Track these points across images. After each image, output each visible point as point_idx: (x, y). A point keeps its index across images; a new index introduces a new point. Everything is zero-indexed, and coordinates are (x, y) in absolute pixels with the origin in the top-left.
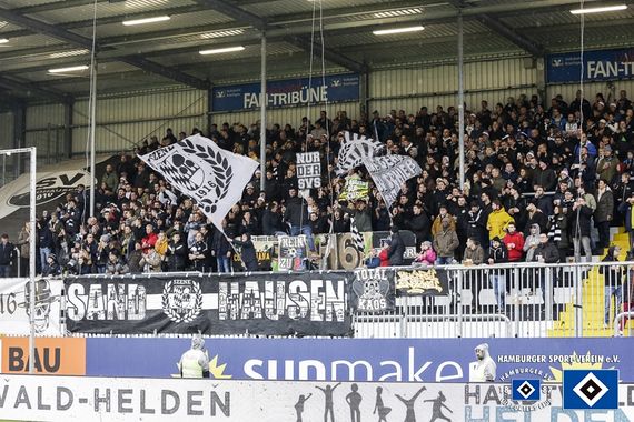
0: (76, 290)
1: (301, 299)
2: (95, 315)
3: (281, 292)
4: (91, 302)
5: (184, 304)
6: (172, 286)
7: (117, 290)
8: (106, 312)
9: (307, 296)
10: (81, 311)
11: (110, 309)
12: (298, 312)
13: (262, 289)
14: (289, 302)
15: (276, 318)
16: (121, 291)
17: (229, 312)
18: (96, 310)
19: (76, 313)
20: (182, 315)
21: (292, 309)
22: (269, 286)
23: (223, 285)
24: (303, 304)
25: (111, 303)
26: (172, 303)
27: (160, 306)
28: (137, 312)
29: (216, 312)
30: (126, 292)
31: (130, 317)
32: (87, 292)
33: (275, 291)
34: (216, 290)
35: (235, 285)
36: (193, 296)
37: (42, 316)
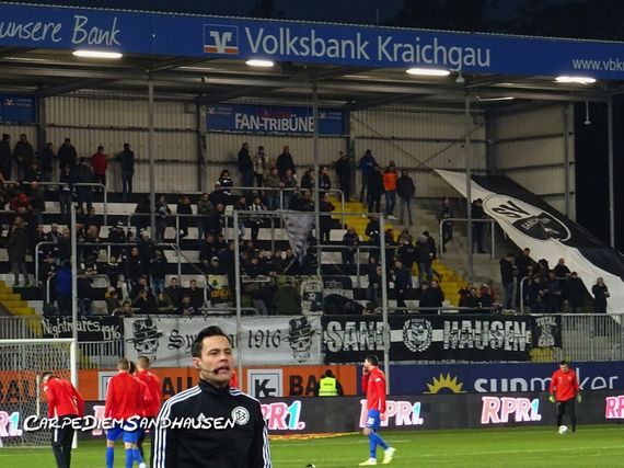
0: (334, 327)
1: (499, 334)
2: (351, 347)
3: (486, 329)
4: (347, 336)
5: (419, 338)
6: (410, 324)
7: (368, 327)
8: (359, 344)
9: (502, 332)
10: (339, 344)
11: (363, 342)
12: (497, 343)
13: (473, 327)
14: (491, 337)
15: (482, 348)
16: (371, 327)
17: (450, 343)
18: (351, 343)
19: (334, 345)
20: (417, 346)
21: (493, 342)
22: (478, 324)
23: (447, 323)
24: (500, 338)
25: (363, 337)
26: (410, 336)
27: (401, 339)
28: (383, 344)
29: (442, 343)
30: (375, 328)
31: (378, 348)
32: (343, 328)
33: (482, 328)
34: (441, 327)
35: (456, 323)
36: (426, 331)
37: (304, 348)
